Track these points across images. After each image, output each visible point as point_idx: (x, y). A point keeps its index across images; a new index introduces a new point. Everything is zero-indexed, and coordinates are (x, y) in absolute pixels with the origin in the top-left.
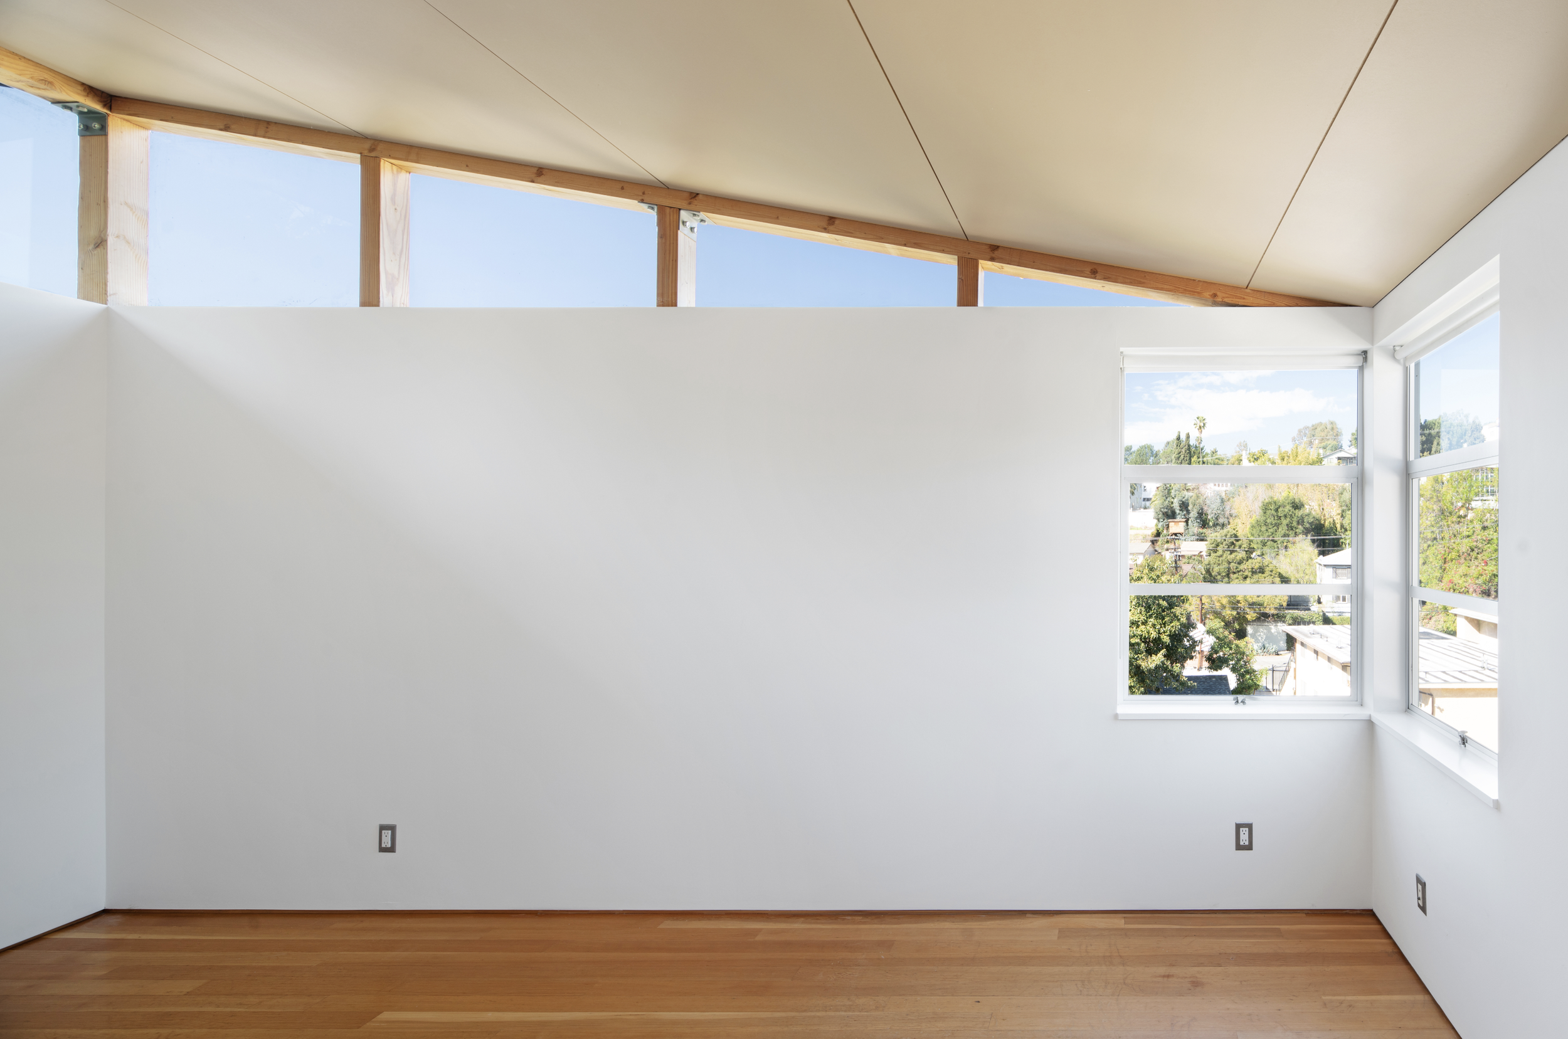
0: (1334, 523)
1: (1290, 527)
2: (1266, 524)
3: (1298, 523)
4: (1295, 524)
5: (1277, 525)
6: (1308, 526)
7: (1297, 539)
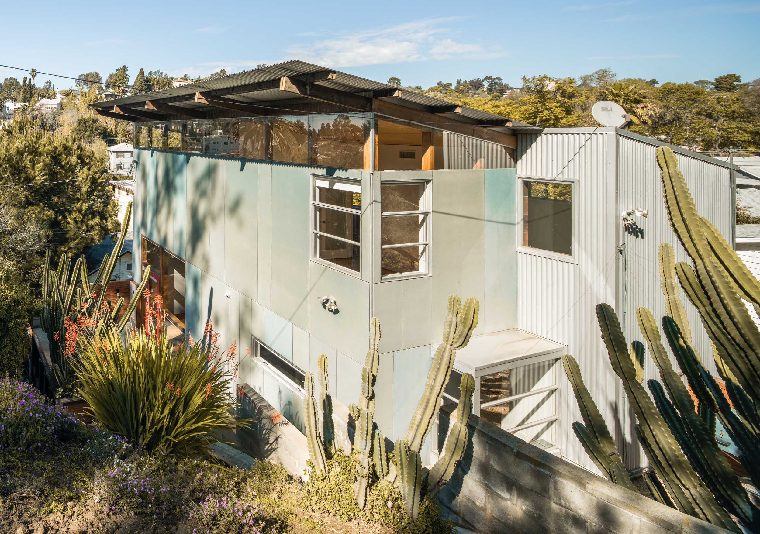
0: (112, 130)
1: (92, 132)
2: (80, 130)
3: (96, 130)
4: (94, 130)
5: (86, 131)
6: (100, 131)
7: (96, 138)
